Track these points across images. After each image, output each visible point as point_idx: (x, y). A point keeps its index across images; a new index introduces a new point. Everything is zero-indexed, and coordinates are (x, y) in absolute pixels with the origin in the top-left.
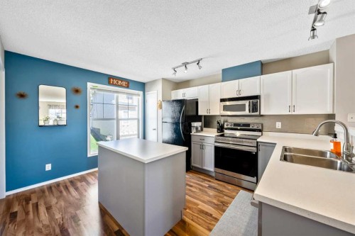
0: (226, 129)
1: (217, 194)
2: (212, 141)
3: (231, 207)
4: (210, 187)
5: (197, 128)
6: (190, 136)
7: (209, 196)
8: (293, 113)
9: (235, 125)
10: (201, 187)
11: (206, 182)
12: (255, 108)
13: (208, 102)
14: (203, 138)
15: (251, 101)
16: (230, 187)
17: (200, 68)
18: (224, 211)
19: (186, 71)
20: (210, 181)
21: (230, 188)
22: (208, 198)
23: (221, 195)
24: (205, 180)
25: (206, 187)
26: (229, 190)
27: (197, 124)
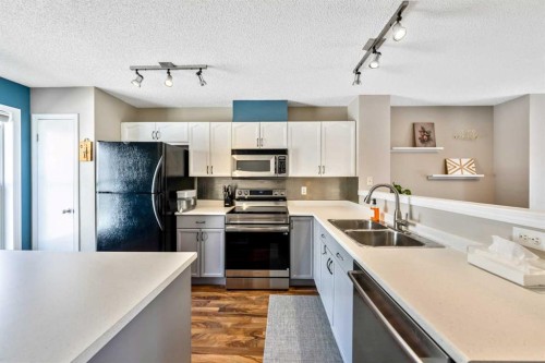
0: (239, 199)
1: (238, 319)
2: (220, 223)
3: (268, 335)
4: (223, 309)
5: (188, 202)
6: (174, 218)
7: (227, 331)
8: (323, 176)
9: (252, 192)
10: (206, 319)
11: (213, 302)
12: (282, 167)
13: (209, 154)
14: (202, 220)
15: (278, 156)
16: (254, 296)
17: (203, 83)
18: (261, 351)
19: (169, 83)
20: (218, 298)
21: (254, 298)
22: (226, 338)
23: (247, 319)
24: (209, 298)
25: (215, 314)
26: (253, 302)
27: (188, 194)
